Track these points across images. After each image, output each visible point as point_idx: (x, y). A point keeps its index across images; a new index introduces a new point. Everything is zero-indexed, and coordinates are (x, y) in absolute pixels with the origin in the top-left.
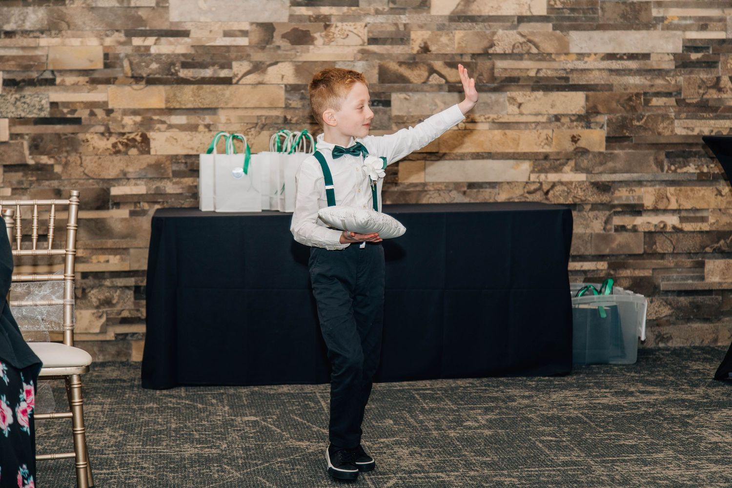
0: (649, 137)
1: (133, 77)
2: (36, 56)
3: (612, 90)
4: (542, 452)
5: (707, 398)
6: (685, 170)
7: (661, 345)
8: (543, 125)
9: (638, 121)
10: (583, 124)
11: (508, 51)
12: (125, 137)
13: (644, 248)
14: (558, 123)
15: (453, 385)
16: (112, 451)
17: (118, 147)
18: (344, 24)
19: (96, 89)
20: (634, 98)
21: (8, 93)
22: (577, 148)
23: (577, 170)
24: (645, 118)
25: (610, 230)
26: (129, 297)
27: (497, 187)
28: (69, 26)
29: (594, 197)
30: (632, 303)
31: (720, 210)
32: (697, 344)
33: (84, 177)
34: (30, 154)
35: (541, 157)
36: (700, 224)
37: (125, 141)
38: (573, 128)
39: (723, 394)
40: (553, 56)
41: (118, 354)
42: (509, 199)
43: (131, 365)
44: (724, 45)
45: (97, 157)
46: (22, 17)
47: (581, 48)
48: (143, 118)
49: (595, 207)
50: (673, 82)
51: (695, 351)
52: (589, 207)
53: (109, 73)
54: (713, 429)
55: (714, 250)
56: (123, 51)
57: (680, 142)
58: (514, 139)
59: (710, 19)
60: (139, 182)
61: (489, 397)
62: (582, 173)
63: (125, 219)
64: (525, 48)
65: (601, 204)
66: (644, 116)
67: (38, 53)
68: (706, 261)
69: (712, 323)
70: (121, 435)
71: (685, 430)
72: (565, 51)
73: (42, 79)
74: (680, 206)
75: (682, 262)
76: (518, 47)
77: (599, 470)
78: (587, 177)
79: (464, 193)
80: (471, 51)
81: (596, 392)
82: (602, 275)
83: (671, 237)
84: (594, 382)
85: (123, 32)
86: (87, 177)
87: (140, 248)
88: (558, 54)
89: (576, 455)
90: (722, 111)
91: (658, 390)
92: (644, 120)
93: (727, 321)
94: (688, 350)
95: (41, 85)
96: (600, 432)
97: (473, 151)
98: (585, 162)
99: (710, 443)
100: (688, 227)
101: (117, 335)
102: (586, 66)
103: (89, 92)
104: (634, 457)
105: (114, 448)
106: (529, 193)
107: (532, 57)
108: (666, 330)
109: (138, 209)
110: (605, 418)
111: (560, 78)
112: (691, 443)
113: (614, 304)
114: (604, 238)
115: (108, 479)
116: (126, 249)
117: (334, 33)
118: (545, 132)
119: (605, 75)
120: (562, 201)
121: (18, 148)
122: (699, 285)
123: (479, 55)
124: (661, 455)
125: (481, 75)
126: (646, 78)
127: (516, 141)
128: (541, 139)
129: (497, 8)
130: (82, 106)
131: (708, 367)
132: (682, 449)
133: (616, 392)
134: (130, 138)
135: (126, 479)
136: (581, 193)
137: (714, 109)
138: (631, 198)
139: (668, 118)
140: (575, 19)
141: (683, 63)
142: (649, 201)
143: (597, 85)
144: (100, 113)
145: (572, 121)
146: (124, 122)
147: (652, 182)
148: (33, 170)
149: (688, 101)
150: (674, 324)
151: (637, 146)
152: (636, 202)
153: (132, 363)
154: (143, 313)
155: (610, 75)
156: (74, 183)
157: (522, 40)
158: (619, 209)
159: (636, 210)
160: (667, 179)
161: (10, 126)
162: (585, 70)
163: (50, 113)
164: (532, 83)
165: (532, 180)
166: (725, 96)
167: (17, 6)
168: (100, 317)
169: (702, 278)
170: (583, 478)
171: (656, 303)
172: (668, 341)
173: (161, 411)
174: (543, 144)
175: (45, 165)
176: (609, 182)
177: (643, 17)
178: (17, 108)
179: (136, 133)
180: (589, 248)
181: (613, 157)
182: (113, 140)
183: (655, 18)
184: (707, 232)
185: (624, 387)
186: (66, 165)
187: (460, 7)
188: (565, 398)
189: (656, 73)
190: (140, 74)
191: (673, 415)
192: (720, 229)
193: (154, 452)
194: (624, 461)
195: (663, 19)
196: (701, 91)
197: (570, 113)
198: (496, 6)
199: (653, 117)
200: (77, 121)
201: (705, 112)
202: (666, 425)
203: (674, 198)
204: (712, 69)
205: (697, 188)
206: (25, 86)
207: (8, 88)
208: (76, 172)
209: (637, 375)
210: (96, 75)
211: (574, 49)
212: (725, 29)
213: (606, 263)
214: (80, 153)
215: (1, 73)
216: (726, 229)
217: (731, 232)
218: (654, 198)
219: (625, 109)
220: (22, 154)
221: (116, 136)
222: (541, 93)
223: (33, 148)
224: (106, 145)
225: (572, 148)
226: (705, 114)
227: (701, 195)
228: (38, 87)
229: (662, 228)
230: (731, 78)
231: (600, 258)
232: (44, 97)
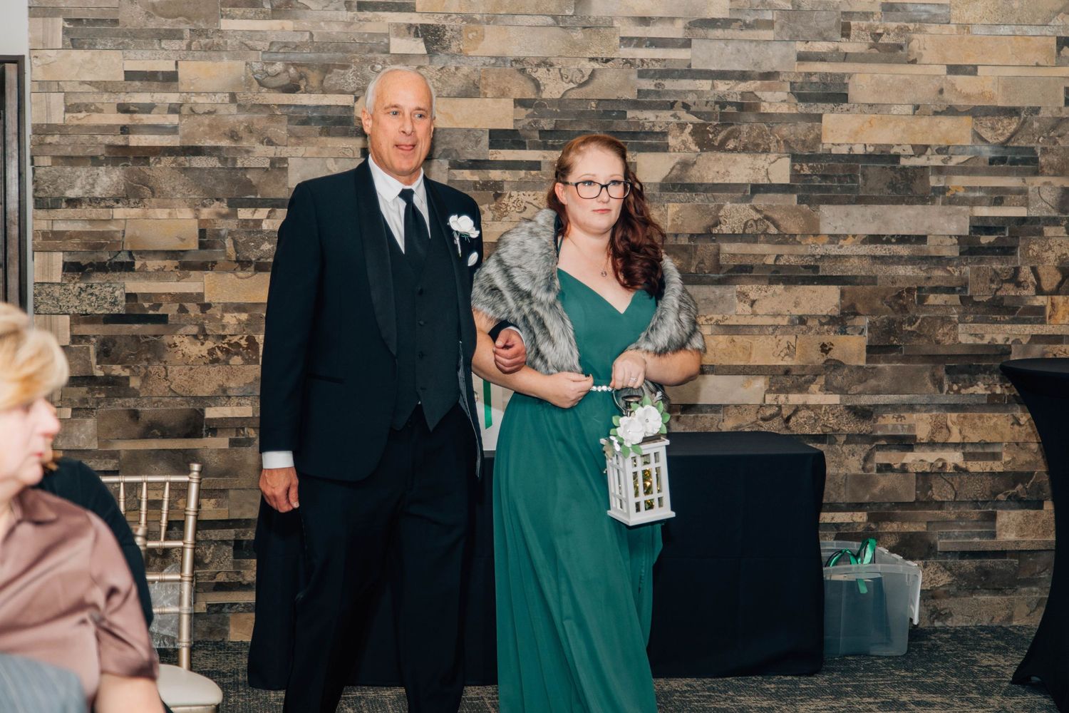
0: (924, 346)
1: (237, 261)
2: (108, 232)
3: (876, 285)
6: (971, 390)
7: (938, 624)
8: (784, 329)
9: (910, 325)
10: (837, 328)
11: (739, 231)
12: (226, 341)
13: (916, 495)
14: (804, 327)
17: (217, 354)
18: (521, 193)
19: (189, 276)
20: (905, 294)
21: (70, 281)
22: (828, 360)
23: (827, 390)
24: (919, 321)
25: (871, 469)
26: (227, 554)
27: (721, 411)
28: (153, 192)
29: (851, 426)
30: (902, 575)
31: (1017, 444)
32: (985, 624)
33: (170, 394)
34: (98, 363)
35: (780, 372)
36: (990, 463)
37: (226, 346)
38: (824, 333)
39: (1025, 707)
40: (798, 238)
41: (211, 631)
42: (737, 428)
43: (229, 648)
44: (1025, 226)
45: (188, 367)
46: (91, 181)
47: (836, 228)
48: (250, 315)
49: (851, 439)
50: (957, 274)
51: (983, 635)
52: (843, 438)
53: (206, 255)
55: (1009, 497)
56: (225, 226)
57: (965, 353)
58: (745, 348)
59: (1006, 190)
60: (243, 401)
62: (835, 393)
63: (224, 450)
64: (761, 227)
65: (860, 435)
66: (918, 318)
67: (112, 227)
68: (999, 511)
69: (1006, 595)
72: (814, 232)
73: (116, 263)
74: (964, 438)
75: (967, 513)
76: (751, 225)
78: (841, 399)
79: (678, 419)
80: (689, 231)
81: (857, 703)
82: (860, 529)
83: (953, 480)
84: (854, 686)
85: (226, 200)
86: (173, 395)
87: (243, 489)
88: (805, 235)
90: (1021, 313)
91: (939, 700)
92: (917, 324)
93: (1025, 593)
94: (973, 633)
95: (114, 271)
98: (838, 380)
100: (975, 467)
101: (210, 606)
102: (842, 252)
103: (178, 281)
106: (764, 419)
107: (770, 239)
108: (943, 604)
109: (241, 437)
111: (806, 267)
113: (879, 576)
114: (863, 481)
116: (224, 491)
117: (507, 205)
118: (786, 338)
119: (866, 263)
120: (807, 430)
121: (82, 355)
122: (987, 543)
123: (699, 235)
125: (702, 262)
126: (920, 268)
127: (748, 351)
128: (780, 349)
129: (724, 174)
130: (169, 299)
131: (1002, 661)
133: (883, 702)
134: (232, 342)
136: (832, 421)
137: (1011, 310)
138: (900, 427)
139: (950, 321)
140: (828, 189)
141: (969, 248)
142: (922, 432)
143: (856, 277)
144: (193, 309)
145: (822, 324)
146: (225, 321)
147: (928, 407)
148: (101, 384)
149: (976, 299)
150: (955, 596)
151: (907, 359)
152: (906, 433)
153: (230, 644)
154: (250, 576)
155: (874, 263)
156: (156, 402)
157: (757, 216)
158: (884, 442)
159: (906, 443)
160: (947, 402)
161: (71, 325)
162: (839, 256)
163: (126, 308)
164: (769, 274)
165: (768, 402)
166: (1025, 293)
167: (85, 165)
169: (993, 535)
171: (932, 568)
172: (946, 619)
174: (782, 354)
175: (117, 377)
176: (870, 406)
177: (918, 187)
178: (82, 301)
179: (241, 336)
180: (843, 493)
181: (876, 373)
182: (210, 344)
183: (934, 189)
184: (1000, 473)
185: (893, 694)
186: (146, 378)
187: (675, 172)
189: (934, 261)
190: (248, 257)
192: (1016, 470)
195: (944, 190)
196: (994, 286)
197: (819, 313)
198: (723, 171)
199: (930, 320)
200: (162, 319)
201: (998, 314)
203: (957, 427)
204: (1009, 257)
205: (988, 414)
206: (92, 271)
207: (69, 274)
208: (159, 388)
209: (909, 674)
210: (188, 258)
211: (826, 229)
212: (1026, 204)
213: (865, 513)
214: (165, 362)
215: (61, 254)
216: (1025, 469)
217: (1032, 473)
218: (930, 428)
219: (893, 309)
220: (88, 363)
221: (214, 340)
222: (781, 287)
223: (102, 355)
224: (200, 351)
225: (822, 361)
226: (998, 317)
227: (992, 424)
228: (109, 274)
229: (939, 468)
230: (1034, 270)
231: (857, 507)
232: (118, 286)
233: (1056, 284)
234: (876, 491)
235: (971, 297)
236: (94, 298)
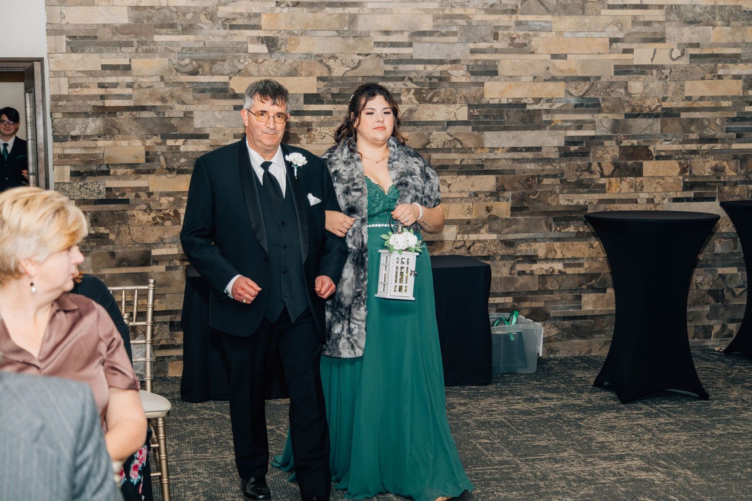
0: (541, 207)
1: (167, 168)
2: (95, 154)
3: (515, 174)
4: (483, 454)
5: (591, 403)
6: (567, 230)
7: (551, 356)
8: (466, 199)
9: (534, 195)
10: (494, 198)
11: (441, 147)
12: (162, 213)
13: (539, 287)
14: (477, 198)
16: (173, 458)
17: (157, 220)
18: (322, 128)
19: (140, 178)
20: (531, 179)
21: (74, 182)
22: (490, 216)
23: (490, 232)
25: (514, 274)
26: (165, 329)
27: (433, 244)
28: (119, 132)
29: (503, 251)
30: (533, 330)
31: (592, 258)
32: (577, 355)
33: (132, 242)
35: (464, 223)
36: (578, 269)
37: (162, 215)
38: (487, 201)
39: (601, 399)
40: (473, 150)
41: (158, 371)
42: (442, 253)
43: (169, 380)
44: (594, 140)
45: (141, 228)
46: (84, 126)
47: (493, 144)
48: (175, 198)
49: (503, 258)
50: (558, 167)
51: (576, 361)
52: (499, 258)
53: (150, 166)
54: (598, 430)
55: (588, 287)
56: (160, 149)
57: (563, 210)
59: (583, 121)
60: (172, 246)
62: (494, 233)
63: (162, 273)
64: (453, 144)
65: (508, 256)
66: (538, 192)
67: (97, 151)
68: (583, 295)
69: (587, 339)
70: (176, 444)
71: (579, 432)
72: (481, 146)
73: (100, 171)
74: (564, 256)
75: (566, 296)
76: (447, 143)
77: (525, 468)
78: (497, 237)
81: (512, 399)
82: (509, 306)
83: (558, 278)
84: (509, 390)
85: (160, 135)
86: (134, 243)
87: (174, 293)
88: (476, 148)
89: (506, 455)
90: (593, 188)
91: (555, 396)
92: (537, 195)
93: (598, 338)
94: (571, 360)
95: (99, 175)
96: (520, 434)
98: (496, 226)
99: (599, 443)
100: (570, 271)
101: (158, 358)
102: (496, 157)
103: (135, 180)
104: (547, 456)
105: (174, 456)
106: (456, 248)
107: (458, 151)
108: (555, 345)
109: (172, 265)
110: (521, 422)
111: (477, 165)
112: (586, 443)
113: (520, 331)
114: (510, 280)
116: (163, 294)
117: (314, 135)
118: (467, 204)
119: (509, 163)
120: (480, 254)
122: (577, 312)
124: (566, 454)
126: (538, 165)
128: (464, 210)
129: (432, 116)
130: (130, 190)
131: (588, 375)
132: (580, 448)
133: (525, 399)
134: (166, 213)
136: (493, 248)
137: (587, 186)
138: (529, 251)
139: (555, 193)
140: (488, 123)
141: (565, 153)
142: (541, 253)
143: (504, 170)
144: (143, 196)
145: (486, 196)
146: (161, 202)
147: (544, 239)
148: (94, 238)
149: (568, 181)
150: (560, 340)
151: (532, 214)
152: (532, 254)
154: (180, 341)
155: (514, 163)
156: (124, 247)
157: (450, 138)
158: (521, 259)
159: (532, 259)
160: (554, 236)
162: (495, 159)
163: (106, 196)
164: (457, 170)
165: (458, 239)
166: (595, 177)
167: (81, 117)
169: (580, 307)
170: (514, 476)
171: (548, 326)
172: (556, 353)
173: (201, 421)
174: (466, 213)
175: (102, 234)
176: (513, 240)
177: (536, 121)
178: (81, 192)
179: (170, 210)
180: (499, 287)
181: (516, 222)
182: (153, 215)
183: (545, 121)
184: (583, 274)
185: (531, 394)
186: (118, 234)
187: (405, 115)
188: (491, 404)
189: (546, 161)
190: (173, 166)
191: (569, 418)
192: (592, 272)
194: (541, 459)
195: (550, 122)
196: (578, 174)
197: (485, 190)
198: (431, 114)
199: (544, 192)
200: (126, 201)
201: (581, 188)
202: (565, 427)
203: (560, 250)
204: (586, 158)
205: (576, 243)
206: (87, 176)
207: (74, 178)
208: (126, 239)
209: (538, 383)
210: (140, 168)
211: (488, 144)
212: (594, 129)
213: (512, 298)
214: (129, 225)
215: (69, 166)
216: (597, 271)
217: (600, 274)
218: (545, 251)
219: (524, 187)
221: (156, 212)
222: (464, 176)
223: (93, 222)
224: (148, 218)
225: (487, 216)
226: (581, 190)
227: (578, 248)
228: (96, 177)
229: (551, 272)
230: (599, 164)
231: (507, 294)
232: (101, 184)
233: (611, 171)
234: (517, 285)
235: (566, 180)
236: (88, 191)
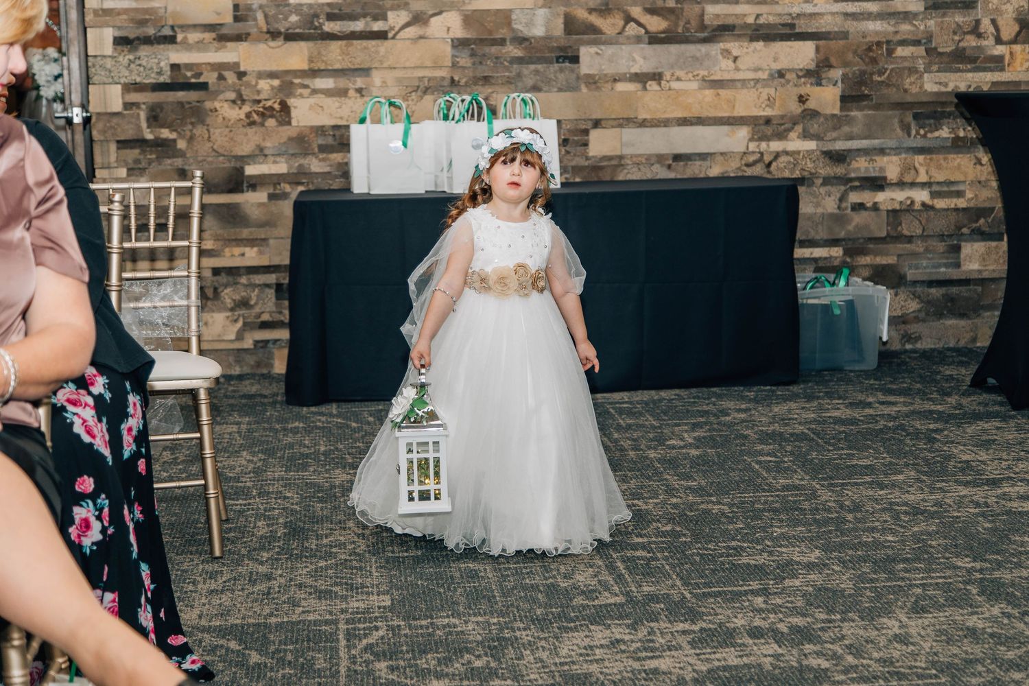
0: (893, 95)
1: (268, 32)
2: (152, 8)
3: (847, 39)
4: (759, 475)
5: (959, 409)
6: (936, 134)
7: (908, 347)
8: (765, 82)
9: (880, 75)
10: (813, 80)
12: (261, 105)
13: (887, 230)
14: (782, 80)
15: (656, 398)
16: (250, 478)
17: (253, 117)
19: (226, 47)
20: (875, 47)
21: (120, 54)
22: (805, 110)
23: (805, 137)
24: (888, 72)
25: (846, 208)
26: (269, 296)
27: (709, 159)
29: (826, 170)
30: (871, 297)
31: (980, 182)
32: (951, 345)
33: (214, 154)
34: (148, 127)
35: (761, 122)
36: (955, 200)
37: (261, 110)
38: (801, 85)
39: (979, 403)
41: (258, 365)
42: (722, 173)
43: (273, 378)
45: (228, 130)
48: (282, 81)
49: (827, 181)
50: (922, 28)
51: (949, 353)
52: (820, 181)
53: (241, 27)
54: (964, 445)
55: (973, 230)
56: (256, 1)
57: (931, 100)
58: (729, 101)
60: (278, 159)
61: (698, 410)
62: (812, 140)
63: (263, 204)
65: (835, 178)
66: (886, 69)
67: (154, 4)
68: (963, 244)
69: (970, 319)
70: (260, 460)
71: (932, 447)
73: (160, 36)
74: (930, 178)
75: (934, 246)
77: (825, 495)
78: (817, 145)
79: (669, 167)
81: (827, 404)
82: (836, 263)
83: (920, 216)
84: (826, 392)
87: (282, 238)
89: (800, 478)
90: (981, 62)
91: (902, 400)
92: (886, 75)
93: (988, 317)
94: (940, 352)
95: (159, 43)
96: (829, 450)
97: (680, 115)
98: (815, 127)
99: (961, 462)
100: (940, 204)
101: (256, 342)
102: (816, 10)
103: (216, 52)
104: (868, 479)
105: (252, 475)
106: (748, 165)
108: (913, 328)
109: (277, 192)
110: (836, 434)
111: (784, 25)
112: (938, 462)
113: (850, 298)
114: (838, 219)
115: (244, 511)
116: (265, 240)
118: (765, 92)
119: (839, 19)
120: (787, 174)
121: (133, 120)
122: (954, 274)
124: (901, 477)
125: (688, 22)
126: (889, 23)
127: (732, 103)
128: (761, 100)
130: (209, 68)
131: (963, 371)
132: (926, 469)
133: (850, 403)
134: (267, 106)
135: (265, 511)
136: (810, 165)
137: (973, 60)
138: (871, 170)
139: (916, 71)
141: (933, 2)
142: (892, 173)
143: (829, 33)
144: (231, 77)
145: (799, 77)
146: (259, 87)
147: (897, 150)
148: (152, 146)
149: (940, 50)
150: (924, 321)
151: (877, 107)
152: (877, 174)
153: (274, 375)
154: (286, 316)
155: (846, 20)
156: (201, 162)
158: (857, 184)
159: (877, 183)
160: (915, 145)
161: (123, 94)
162: (814, 14)
163: (171, 77)
164: (749, 32)
165: (750, 149)
166: (985, 43)
168: (236, 321)
169: (958, 265)
170: (806, 505)
171: (902, 296)
172: (916, 342)
173: (308, 431)
174: (764, 106)
175: (166, 140)
176: (844, 150)
178: (131, 71)
179: (273, 100)
180: (820, 231)
181: (850, 121)
182: (247, 108)
184: (964, 209)
185: (861, 397)
186: (191, 139)
188: (789, 411)
189: (901, 16)
190: (277, 29)
191: (918, 429)
192: (979, 206)
193: (299, 479)
194: (856, 484)
196: (957, 38)
197: (797, 67)
199: (898, 70)
200: (203, 86)
201: (961, 64)
202: (908, 442)
203: (923, 168)
204: (971, 11)
205: (952, 156)
206: (139, 44)
207: (119, 48)
208: (203, 148)
209: (877, 382)
210: (224, 31)
213: (841, 249)
214: (208, 125)
215: (111, 29)
216: (987, 205)
217: (995, 208)
218: (899, 169)
219: (864, 61)
220: (139, 127)
221: (250, 104)
222: (761, 43)
223: (151, 120)
224: (239, 115)
225: (800, 110)
226: (961, 66)
227: (956, 164)
228: (156, 46)
229: (908, 206)
230: (994, 22)
231: (833, 242)
232: (163, 58)
233: (1013, 34)
234: (851, 227)
235: (936, 49)
236: (142, 69)
